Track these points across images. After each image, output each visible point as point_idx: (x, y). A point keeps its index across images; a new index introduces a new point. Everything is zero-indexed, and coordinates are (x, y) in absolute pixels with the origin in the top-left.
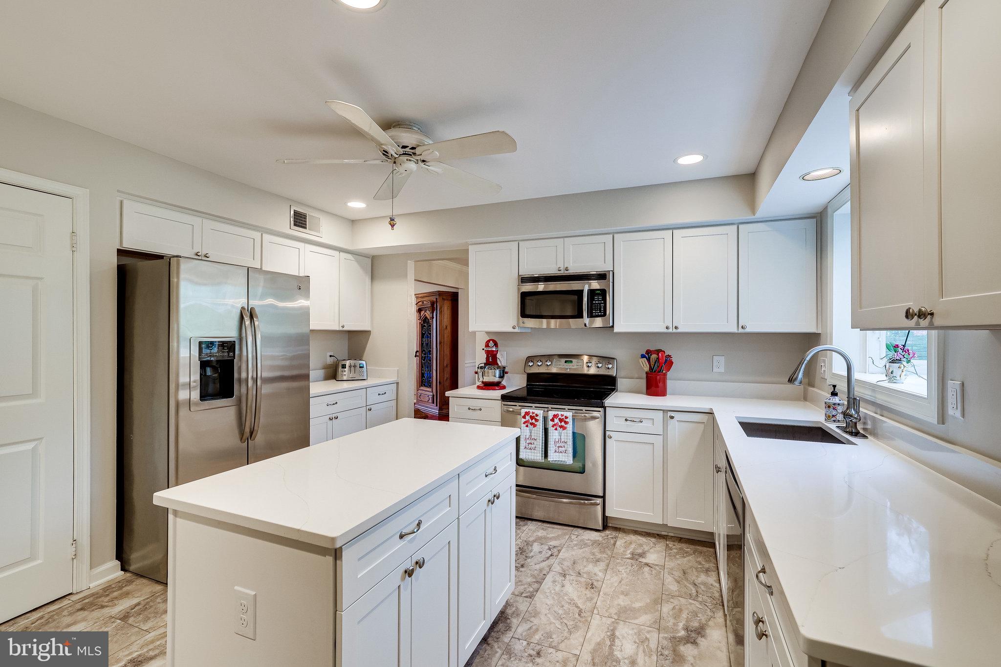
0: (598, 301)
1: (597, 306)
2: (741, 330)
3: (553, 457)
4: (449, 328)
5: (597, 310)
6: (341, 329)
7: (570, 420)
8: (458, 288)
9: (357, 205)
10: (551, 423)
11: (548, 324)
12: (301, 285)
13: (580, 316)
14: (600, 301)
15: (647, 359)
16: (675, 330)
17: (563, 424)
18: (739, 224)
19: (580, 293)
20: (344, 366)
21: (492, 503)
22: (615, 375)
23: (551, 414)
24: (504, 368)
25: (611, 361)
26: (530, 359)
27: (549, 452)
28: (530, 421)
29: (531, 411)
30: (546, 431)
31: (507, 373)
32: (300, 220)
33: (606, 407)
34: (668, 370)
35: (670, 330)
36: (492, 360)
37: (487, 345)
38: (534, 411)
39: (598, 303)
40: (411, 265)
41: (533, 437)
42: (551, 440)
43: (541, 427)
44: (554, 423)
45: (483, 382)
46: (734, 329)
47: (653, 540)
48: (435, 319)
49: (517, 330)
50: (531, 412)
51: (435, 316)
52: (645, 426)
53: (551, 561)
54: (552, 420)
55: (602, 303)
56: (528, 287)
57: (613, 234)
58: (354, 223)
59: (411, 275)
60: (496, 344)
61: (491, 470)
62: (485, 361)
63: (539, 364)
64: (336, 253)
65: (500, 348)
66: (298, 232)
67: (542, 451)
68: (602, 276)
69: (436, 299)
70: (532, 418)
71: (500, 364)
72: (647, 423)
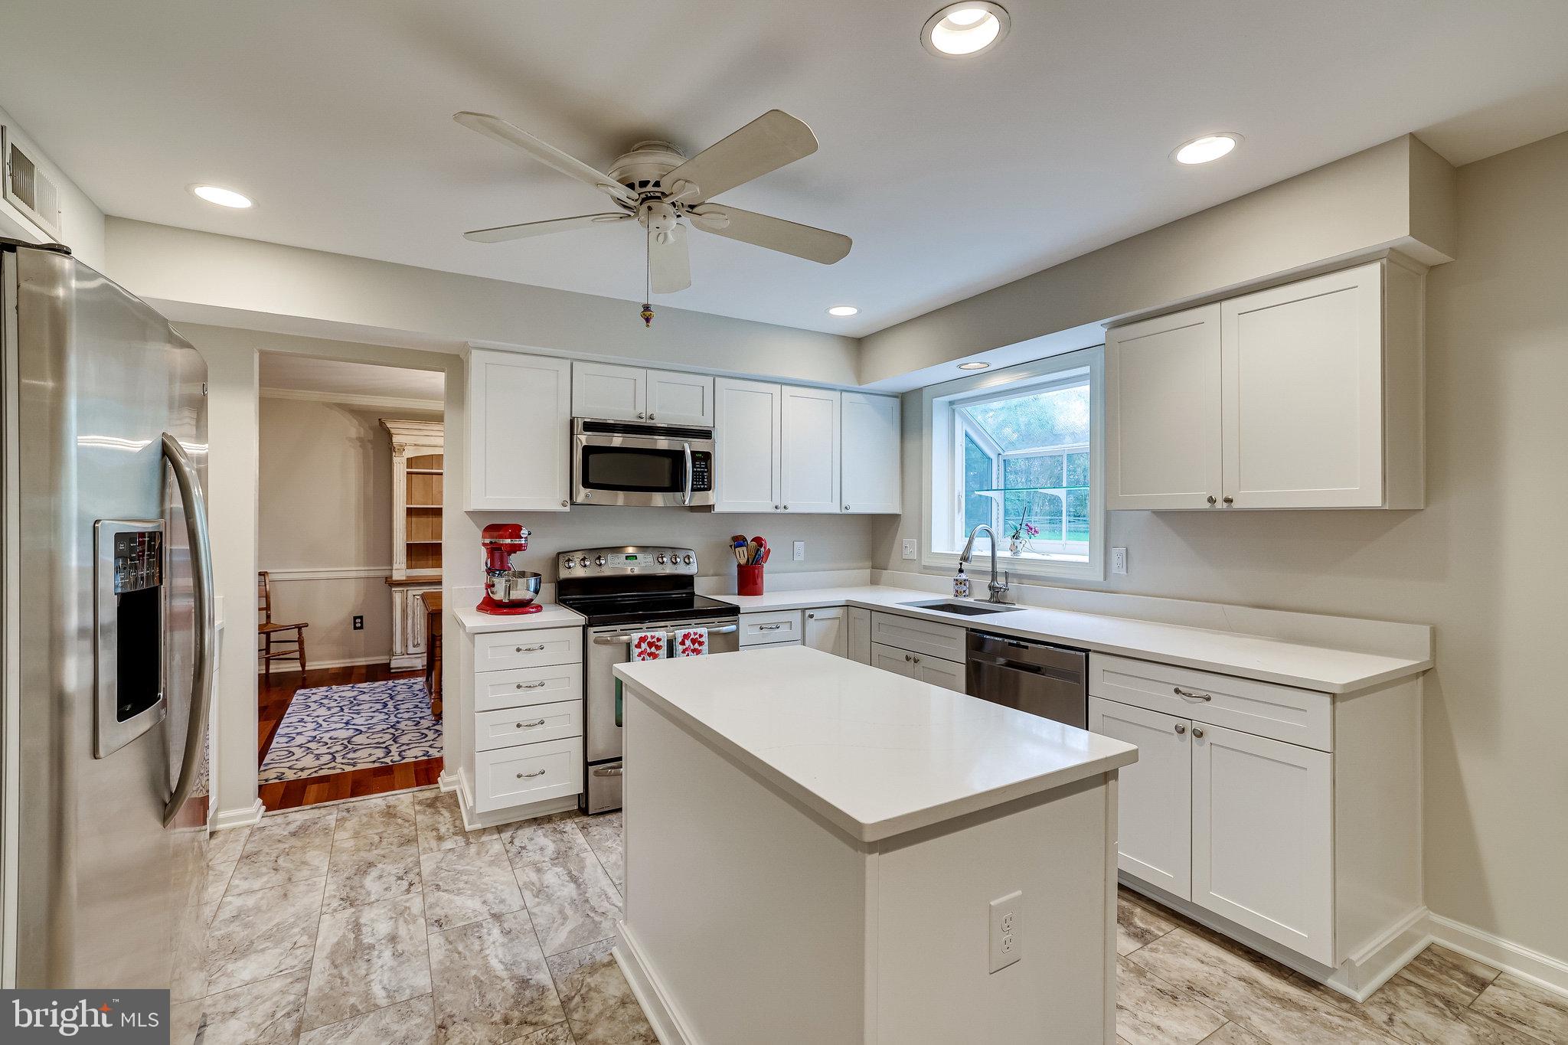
0: (700, 468)
1: (699, 475)
2: (844, 511)
5: (702, 481)
7: (705, 639)
13: (675, 487)
14: (706, 468)
16: (785, 511)
18: (842, 391)
19: (677, 456)
26: (566, 556)
28: (648, 651)
32: (20, 179)
33: (739, 614)
35: (778, 511)
38: (653, 634)
39: (701, 471)
40: (257, 357)
46: (838, 511)
49: (571, 508)
50: (649, 636)
52: (785, 632)
54: (683, 643)
55: (705, 472)
56: (595, 439)
57: (715, 376)
63: (586, 564)
68: (705, 434)
72: (784, 629)
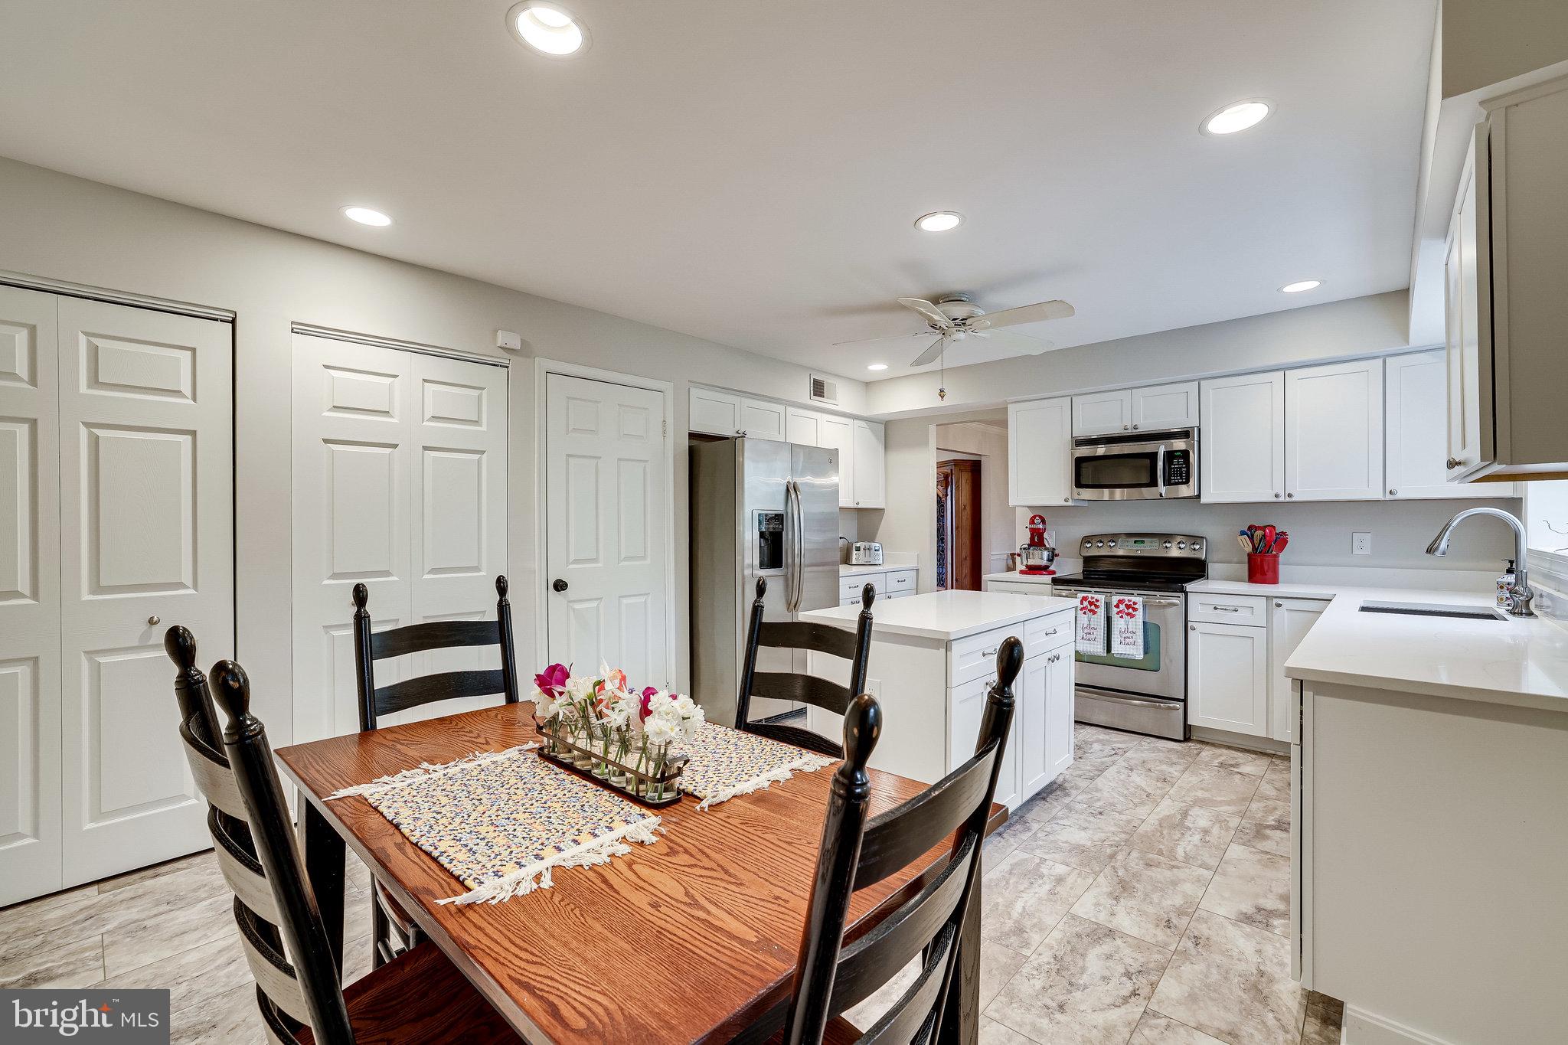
0: (1178, 465)
1: (1177, 471)
2: (1389, 497)
3: (1117, 649)
4: (968, 508)
5: (1177, 476)
6: (856, 506)
7: (1139, 606)
8: (980, 455)
9: (878, 368)
10: (1115, 610)
11: (1111, 494)
12: (830, 458)
13: (1153, 483)
14: (1182, 464)
15: (1248, 536)
16: (1288, 499)
17: (1130, 610)
18: (1385, 357)
19: (1153, 456)
20: (858, 549)
21: (1053, 662)
22: (1204, 558)
23: (1115, 599)
24: (1054, 549)
25: (1198, 541)
26: (1087, 539)
27: (1112, 643)
28: (1089, 607)
29: (1090, 595)
30: (1109, 620)
31: (1057, 555)
32: (818, 389)
33: (1187, 592)
34: (1281, 550)
35: (1281, 499)
36: (1037, 539)
37: (1032, 522)
38: (1093, 596)
39: (1178, 467)
40: (932, 429)
41: (1092, 626)
42: (1116, 629)
43: (1103, 614)
44: (1119, 610)
45: (1027, 566)
46: (1379, 496)
47: (1254, 756)
48: (949, 497)
49: (1070, 503)
50: (1090, 597)
51: (949, 493)
52: (1242, 616)
53: (1115, 758)
54: (1117, 606)
55: (1184, 468)
56: (1085, 451)
57: (1199, 380)
58: (869, 385)
59: (933, 443)
60: (1043, 521)
61: (1051, 630)
62: (1028, 542)
63: (1100, 545)
64: (849, 421)
65: (1048, 527)
66: (817, 402)
67: (1104, 643)
68: (1185, 434)
69: (952, 470)
70: (1091, 603)
71: (1048, 546)
72: (1241, 613)
